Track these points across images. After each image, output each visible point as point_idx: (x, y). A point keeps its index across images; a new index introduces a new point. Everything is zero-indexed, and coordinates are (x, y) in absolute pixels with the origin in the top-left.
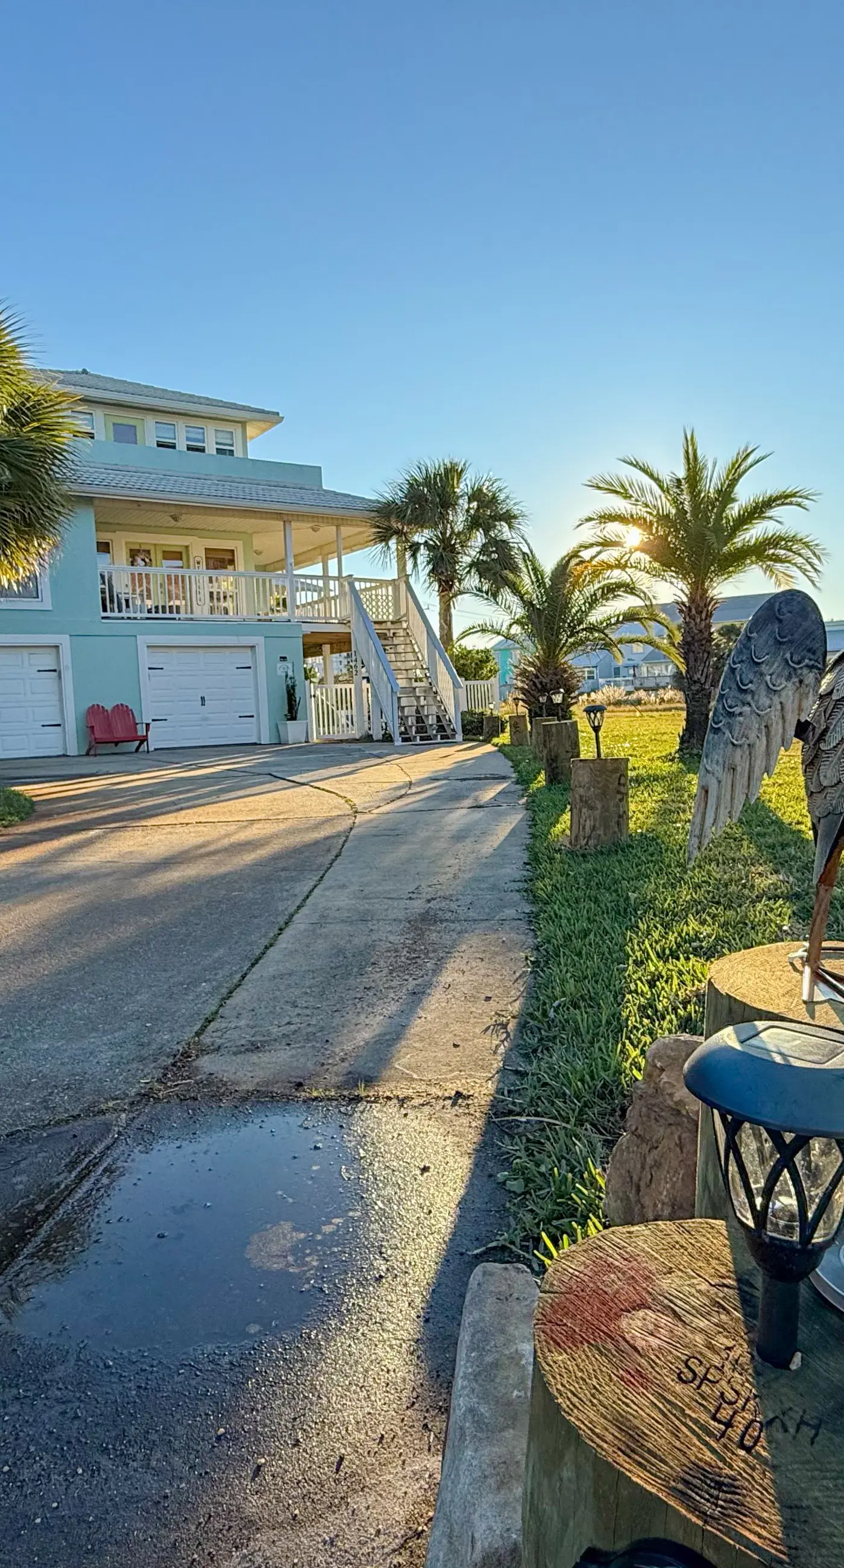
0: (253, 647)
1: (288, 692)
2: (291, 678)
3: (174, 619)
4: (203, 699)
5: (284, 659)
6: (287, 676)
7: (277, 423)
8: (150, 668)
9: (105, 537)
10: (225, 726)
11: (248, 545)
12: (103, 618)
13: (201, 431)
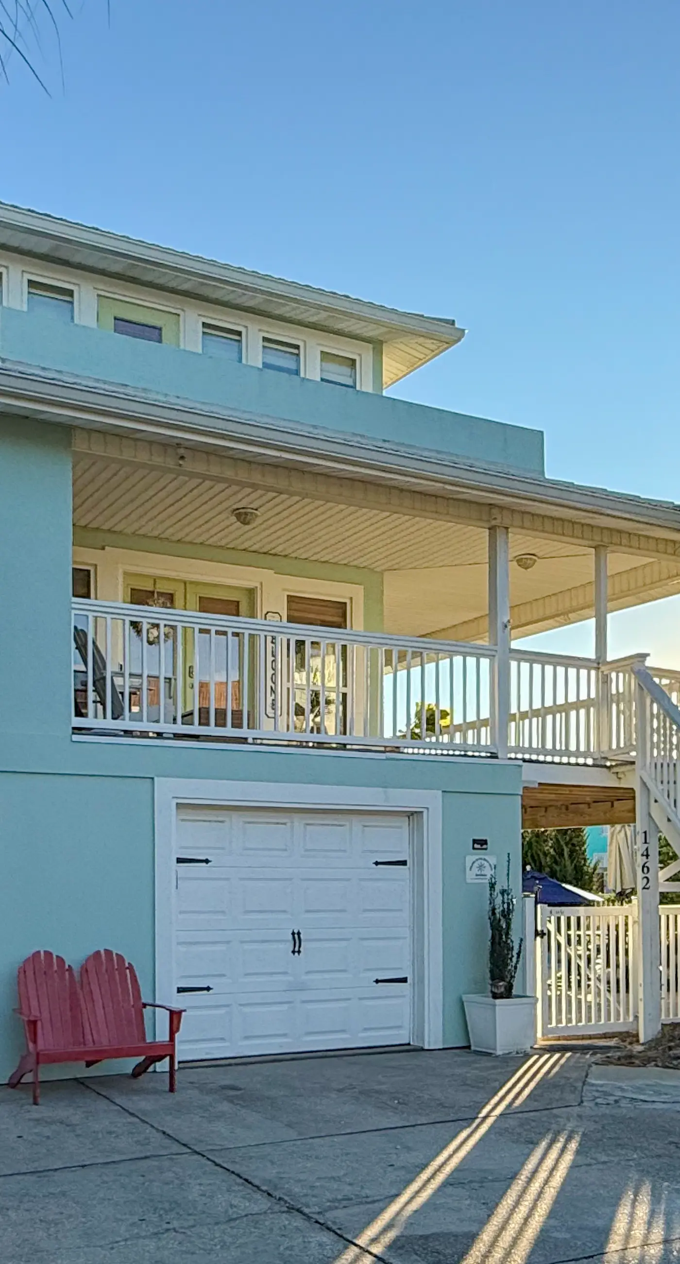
0: (413, 815)
1: (495, 926)
2: (503, 892)
3: (244, 740)
4: (296, 936)
5: (481, 843)
6: (492, 886)
7: (450, 343)
8: (180, 861)
9: (89, 557)
10: (343, 1004)
11: (374, 598)
12: (77, 730)
13: (296, 351)
